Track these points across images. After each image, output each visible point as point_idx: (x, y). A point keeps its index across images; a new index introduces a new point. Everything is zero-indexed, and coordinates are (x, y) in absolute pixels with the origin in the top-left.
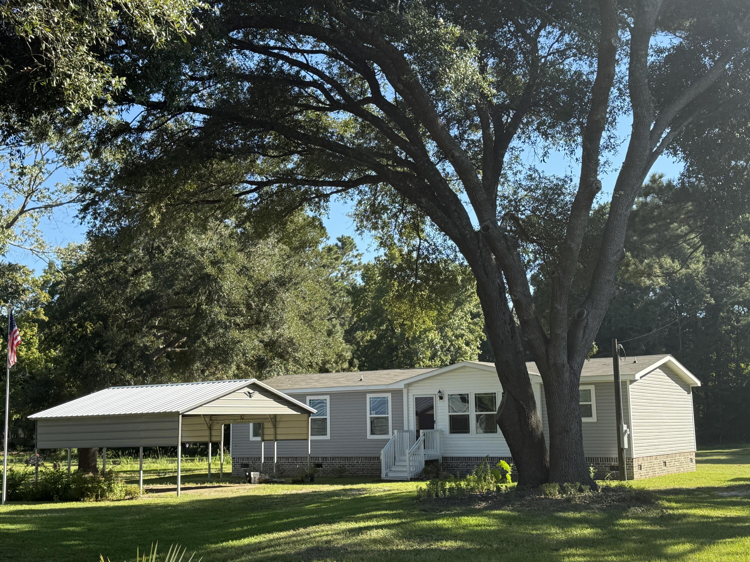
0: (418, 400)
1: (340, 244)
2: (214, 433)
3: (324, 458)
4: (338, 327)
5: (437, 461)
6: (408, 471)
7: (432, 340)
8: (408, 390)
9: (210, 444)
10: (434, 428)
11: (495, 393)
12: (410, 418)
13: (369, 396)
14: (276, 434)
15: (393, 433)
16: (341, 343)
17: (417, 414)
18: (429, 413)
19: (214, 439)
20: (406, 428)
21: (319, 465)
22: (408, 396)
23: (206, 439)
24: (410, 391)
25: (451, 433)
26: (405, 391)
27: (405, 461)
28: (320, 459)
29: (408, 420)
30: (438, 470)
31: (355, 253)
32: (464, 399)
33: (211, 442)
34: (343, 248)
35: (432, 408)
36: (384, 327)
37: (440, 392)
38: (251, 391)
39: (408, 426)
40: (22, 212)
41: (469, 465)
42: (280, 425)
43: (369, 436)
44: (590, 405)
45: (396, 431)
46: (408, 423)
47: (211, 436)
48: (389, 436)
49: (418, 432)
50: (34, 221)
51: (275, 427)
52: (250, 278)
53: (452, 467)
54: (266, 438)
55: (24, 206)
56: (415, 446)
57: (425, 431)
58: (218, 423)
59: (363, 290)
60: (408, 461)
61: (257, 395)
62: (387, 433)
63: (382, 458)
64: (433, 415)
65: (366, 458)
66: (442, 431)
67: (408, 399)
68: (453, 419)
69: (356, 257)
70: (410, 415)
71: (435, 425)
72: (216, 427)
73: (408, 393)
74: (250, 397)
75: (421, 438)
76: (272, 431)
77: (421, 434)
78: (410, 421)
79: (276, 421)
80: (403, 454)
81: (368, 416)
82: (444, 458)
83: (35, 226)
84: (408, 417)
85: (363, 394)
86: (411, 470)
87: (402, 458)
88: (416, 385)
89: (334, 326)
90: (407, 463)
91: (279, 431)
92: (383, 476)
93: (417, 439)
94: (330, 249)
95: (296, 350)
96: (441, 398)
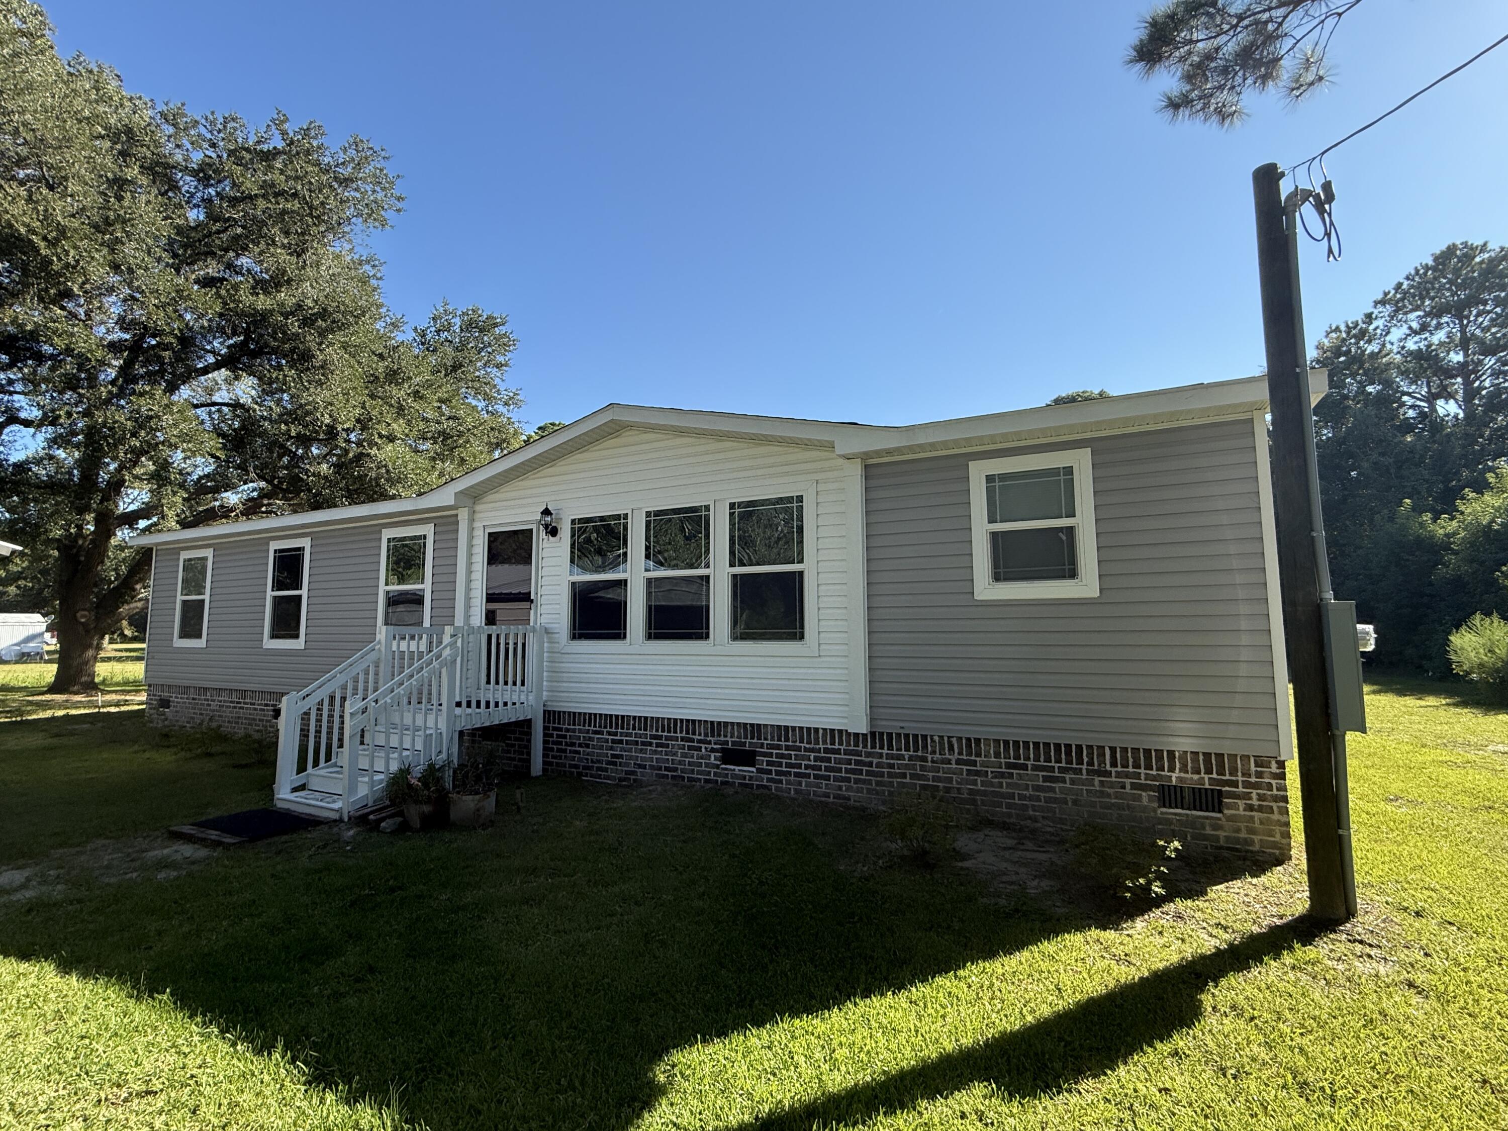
0: (495, 541)
5: (530, 723)
8: (469, 511)
10: (529, 621)
11: (707, 509)
22: (471, 529)
24: (477, 516)
25: (574, 637)
26: (463, 515)
32: (613, 532)
37: (549, 513)
39: (467, 616)
41: (621, 742)
44: (1070, 531)
46: (468, 608)
53: (573, 744)
66: (547, 631)
67: (470, 539)
68: (579, 595)
71: (532, 613)
73: (472, 520)
81: (382, 589)
82: (551, 716)
85: (372, 530)
88: (493, 497)
96: (553, 531)
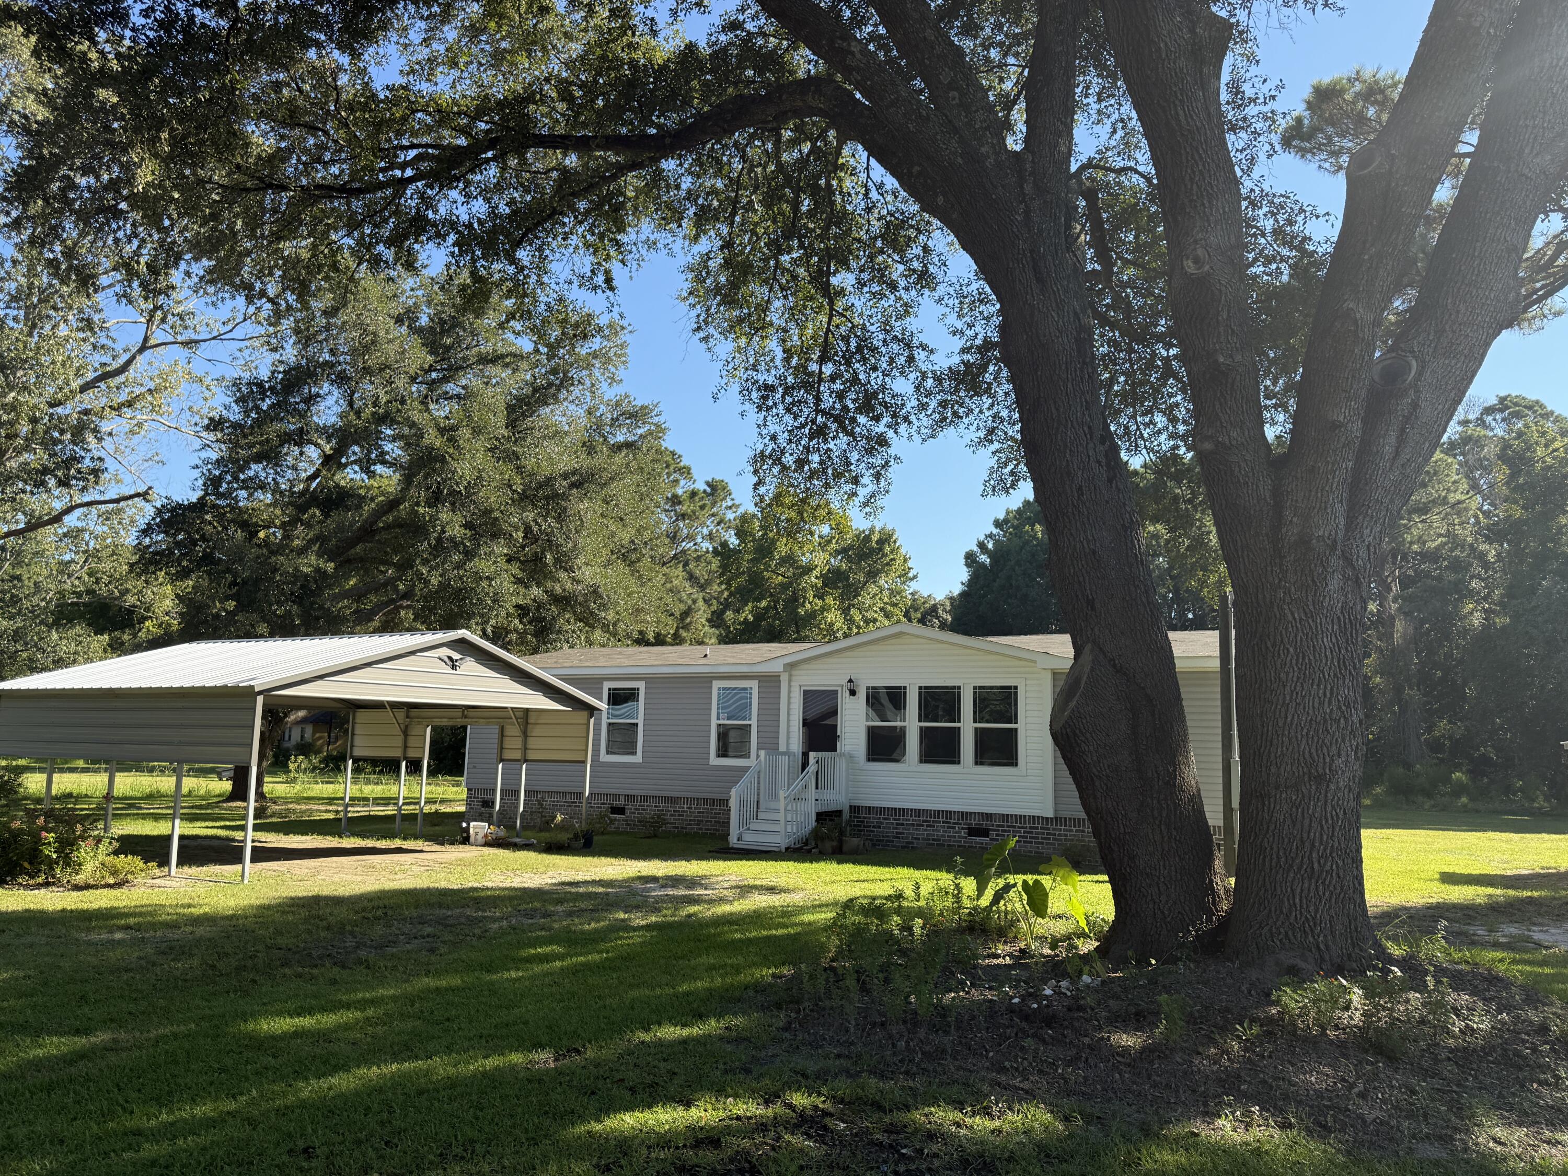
0: (809, 696)
1: (708, 490)
2: (412, 742)
3: (630, 798)
4: (701, 603)
5: (839, 813)
6: (783, 832)
7: (831, 624)
8: (790, 676)
9: (404, 764)
10: (835, 750)
11: (959, 687)
12: (791, 729)
13: (716, 684)
14: (525, 749)
15: (758, 756)
16: (704, 626)
17: (805, 723)
18: (828, 722)
19: (412, 754)
20: (782, 748)
21: (620, 810)
22: (790, 687)
23: (397, 753)
24: (794, 678)
25: (869, 760)
26: (784, 678)
27: (777, 811)
28: (622, 798)
29: (788, 732)
30: (842, 833)
31: (730, 503)
32: (896, 696)
33: (405, 758)
34: (712, 495)
35: (834, 713)
36: (764, 604)
37: (850, 681)
38: (456, 656)
39: (788, 744)
40: (143, 348)
41: (902, 824)
42: (536, 731)
43: (714, 760)
45: (762, 753)
46: (788, 738)
47: (406, 747)
48: (751, 762)
49: (805, 755)
50: (204, 389)
51: (525, 734)
52: (519, 469)
54: (507, 755)
55: (146, 339)
56: (798, 784)
57: (820, 754)
58: (419, 723)
59: (736, 552)
60: (782, 811)
61: (470, 666)
62: (747, 756)
63: (733, 803)
64: (836, 726)
65: (706, 800)
66: (851, 756)
67: (789, 692)
68: (872, 733)
69: (730, 508)
70: (792, 723)
71: (838, 744)
72: (415, 730)
73: (790, 681)
74: (454, 667)
75: (812, 767)
76: (518, 743)
77: (812, 760)
78: (791, 735)
79: (527, 723)
80: (775, 796)
81: (714, 722)
82: (854, 809)
83: (206, 399)
84: (788, 726)
85: (705, 680)
86: (789, 830)
87: (773, 805)
88: (806, 666)
89: (694, 602)
90: (781, 816)
91: (532, 743)
92: (733, 840)
93: (803, 770)
94: (693, 494)
95: (603, 607)
96: (853, 693)
